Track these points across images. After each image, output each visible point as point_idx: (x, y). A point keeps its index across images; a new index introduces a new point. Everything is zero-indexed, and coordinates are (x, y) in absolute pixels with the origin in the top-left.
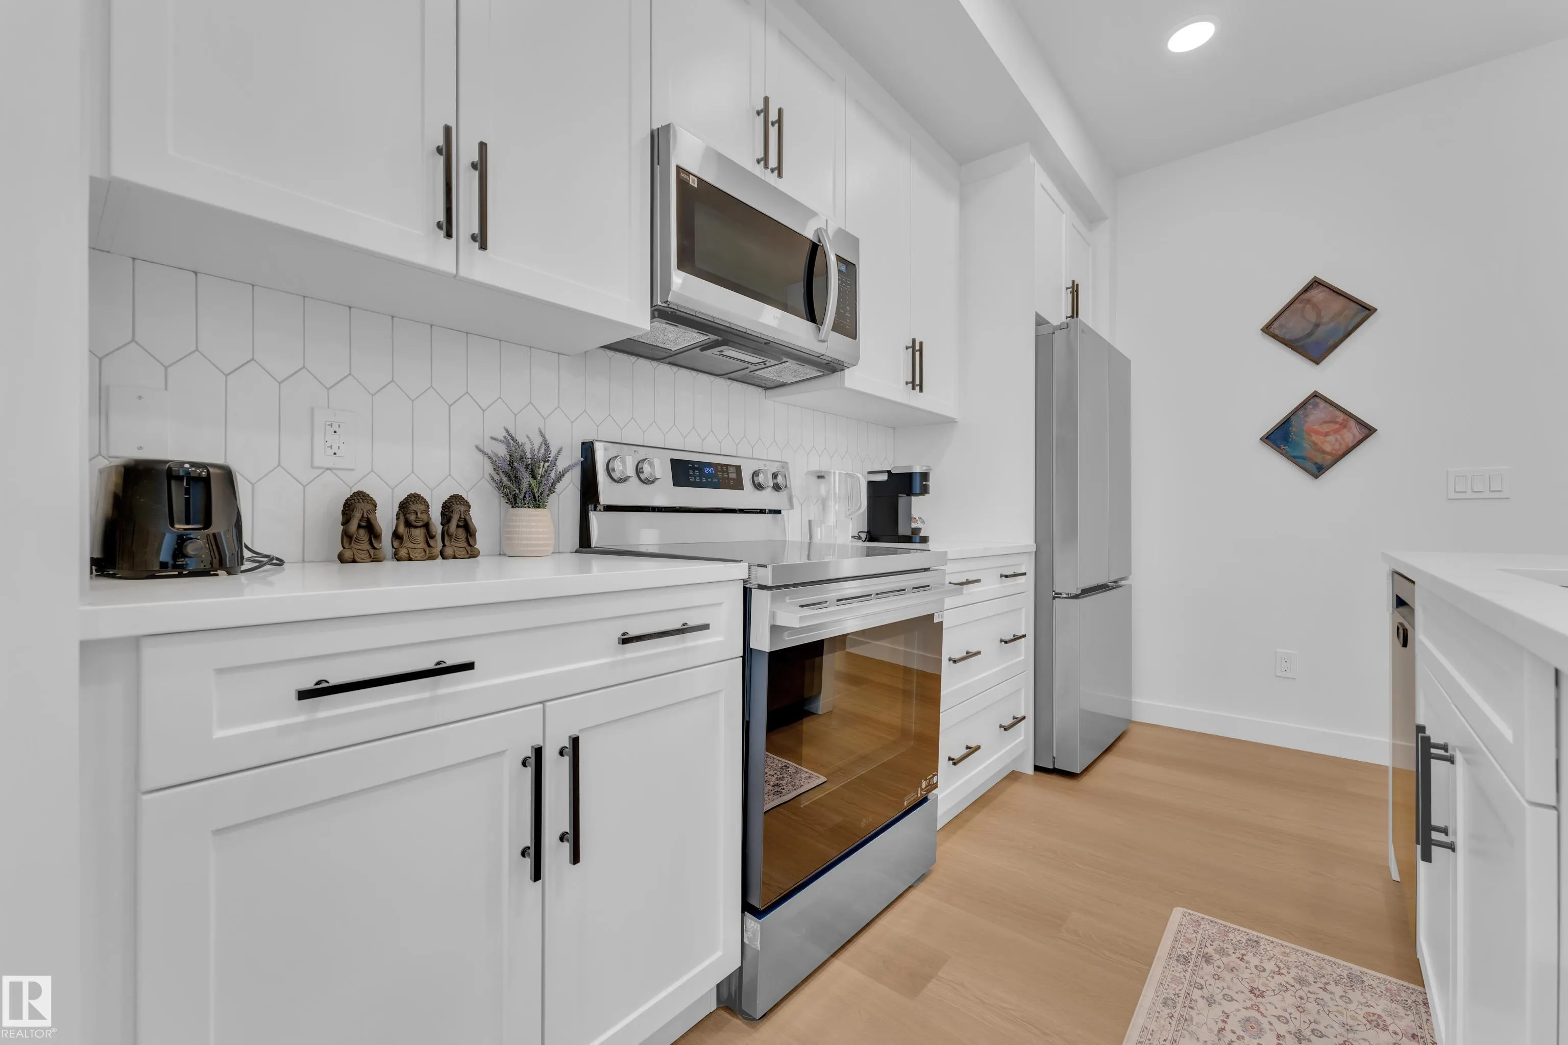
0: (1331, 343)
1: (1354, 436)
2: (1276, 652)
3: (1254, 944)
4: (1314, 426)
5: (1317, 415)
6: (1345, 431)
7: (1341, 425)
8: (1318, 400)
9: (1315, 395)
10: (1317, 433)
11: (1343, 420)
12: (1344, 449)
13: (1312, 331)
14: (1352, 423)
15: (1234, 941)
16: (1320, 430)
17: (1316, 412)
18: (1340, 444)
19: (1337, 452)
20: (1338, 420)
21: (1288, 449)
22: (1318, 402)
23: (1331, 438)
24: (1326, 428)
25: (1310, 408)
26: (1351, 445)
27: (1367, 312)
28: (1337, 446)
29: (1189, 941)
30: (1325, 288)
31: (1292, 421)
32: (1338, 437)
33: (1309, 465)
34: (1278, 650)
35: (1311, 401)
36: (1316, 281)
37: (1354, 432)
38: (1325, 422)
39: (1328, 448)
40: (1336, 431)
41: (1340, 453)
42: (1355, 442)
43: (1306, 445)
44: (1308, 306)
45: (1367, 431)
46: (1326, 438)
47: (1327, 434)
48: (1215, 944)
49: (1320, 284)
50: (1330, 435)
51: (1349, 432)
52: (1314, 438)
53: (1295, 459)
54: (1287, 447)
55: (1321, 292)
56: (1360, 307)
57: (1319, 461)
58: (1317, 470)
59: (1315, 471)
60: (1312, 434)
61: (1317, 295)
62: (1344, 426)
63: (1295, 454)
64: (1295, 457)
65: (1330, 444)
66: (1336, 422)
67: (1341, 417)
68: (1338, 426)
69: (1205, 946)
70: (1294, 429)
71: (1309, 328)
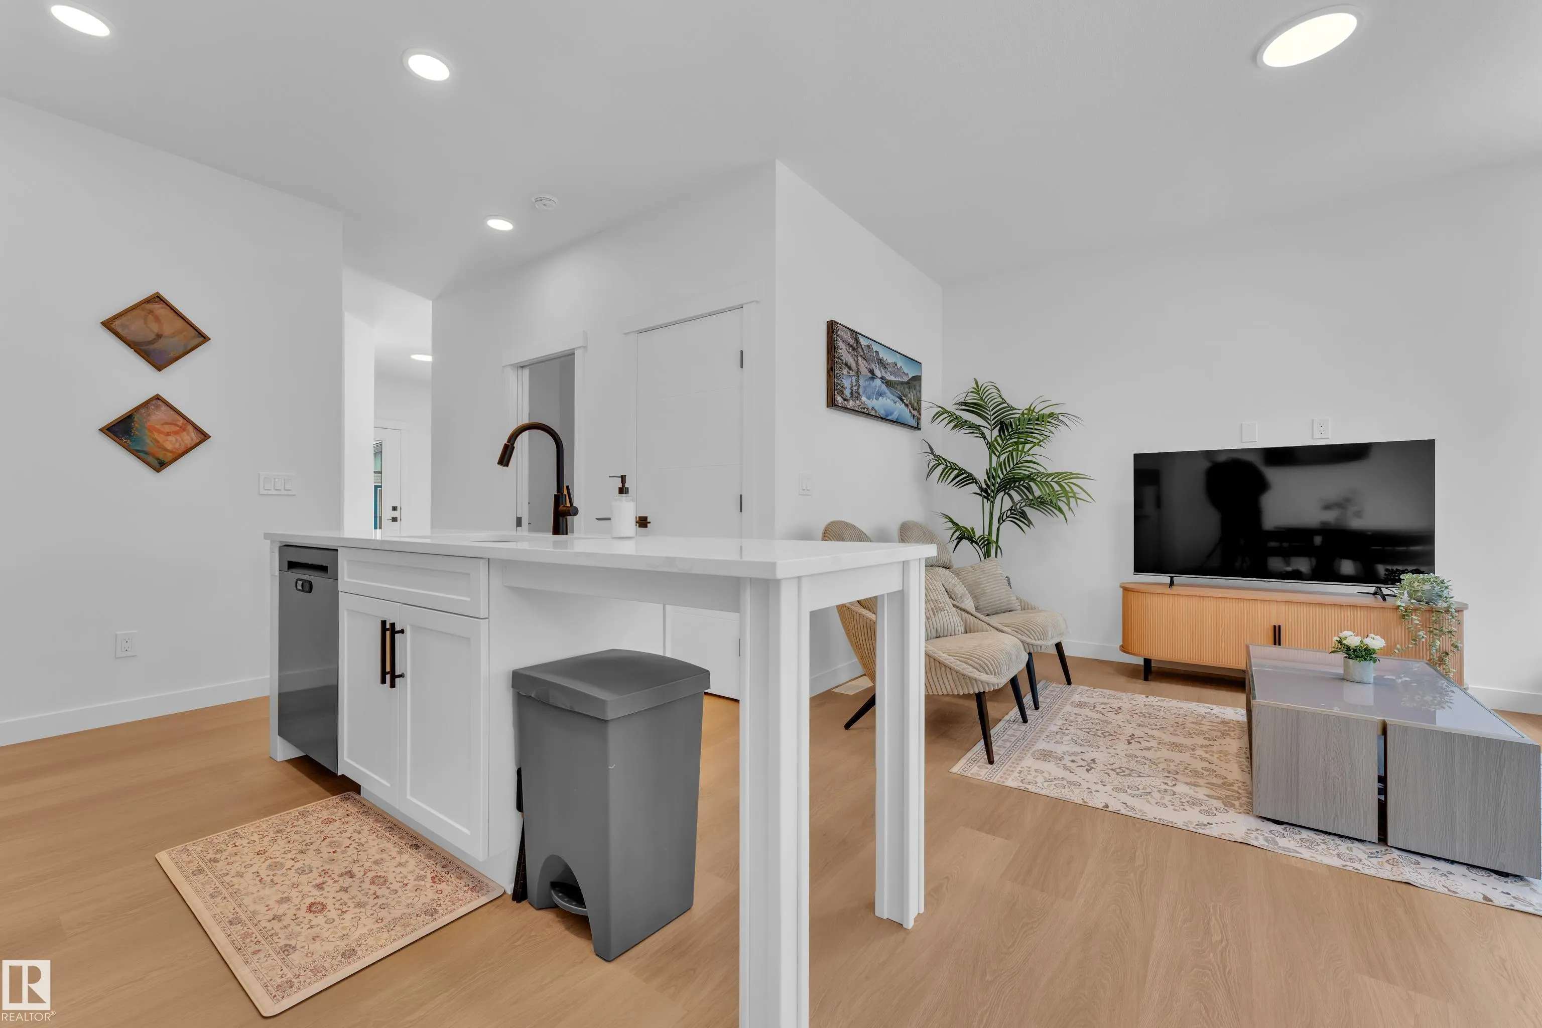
0: (172, 355)
1: (192, 439)
2: (116, 635)
3: (235, 835)
4: (157, 425)
5: (158, 416)
6: (185, 433)
7: (181, 428)
8: (160, 403)
9: (158, 398)
10: (160, 432)
11: (183, 424)
12: (183, 449)
13: (154, 339)
14: (190, 428)
15: (221, 842)
16: (162, 429)
17: (157, 413)
18: (180, 445)
19: (178, 450)
20: (178, 423)
21: (130, 443)
22: (159, 405)
23: (172, 438)
24: (167, 428)
25: (153, 409)
26: (189, 446)
27: (202, 339)
28: (177, 445)
29: (190, 862)
30: (164, 305)
31: (134, 418)
32: (178, 438)
33: (150, 459)
34: (118, 633)
35: (154, 402)
36: (158, 297)
37: (194, 436)
38: (167, 423)
39: (169, 446)
40: (176, 433)
41: (180, 452)
42: (193, 444)
43: (148, 441)
44: (150, 316)
45: (202, 437)
46: (168, 437)
47: (168, 434)
48: (210, 851)
49: (162, 300)
50: (171, 435)
51: (188, 435)
52: (156, 436)
53: (139, 454)
54: (129, 441)
55: (162, 308)
56: (197, 333)
57: (161, 457)
58: (160, 465)
59: (157, 465)
60: (155, 433)
61: (157, 307)
62: (183, 429)
63: (138, 448)
64: (138, 451)
65: (171, 443)
66: (177, 425)
67: (181, 421)
68: (178, 428)
69: (205, 856)
70: (136, 425)
71: (152, 336)
